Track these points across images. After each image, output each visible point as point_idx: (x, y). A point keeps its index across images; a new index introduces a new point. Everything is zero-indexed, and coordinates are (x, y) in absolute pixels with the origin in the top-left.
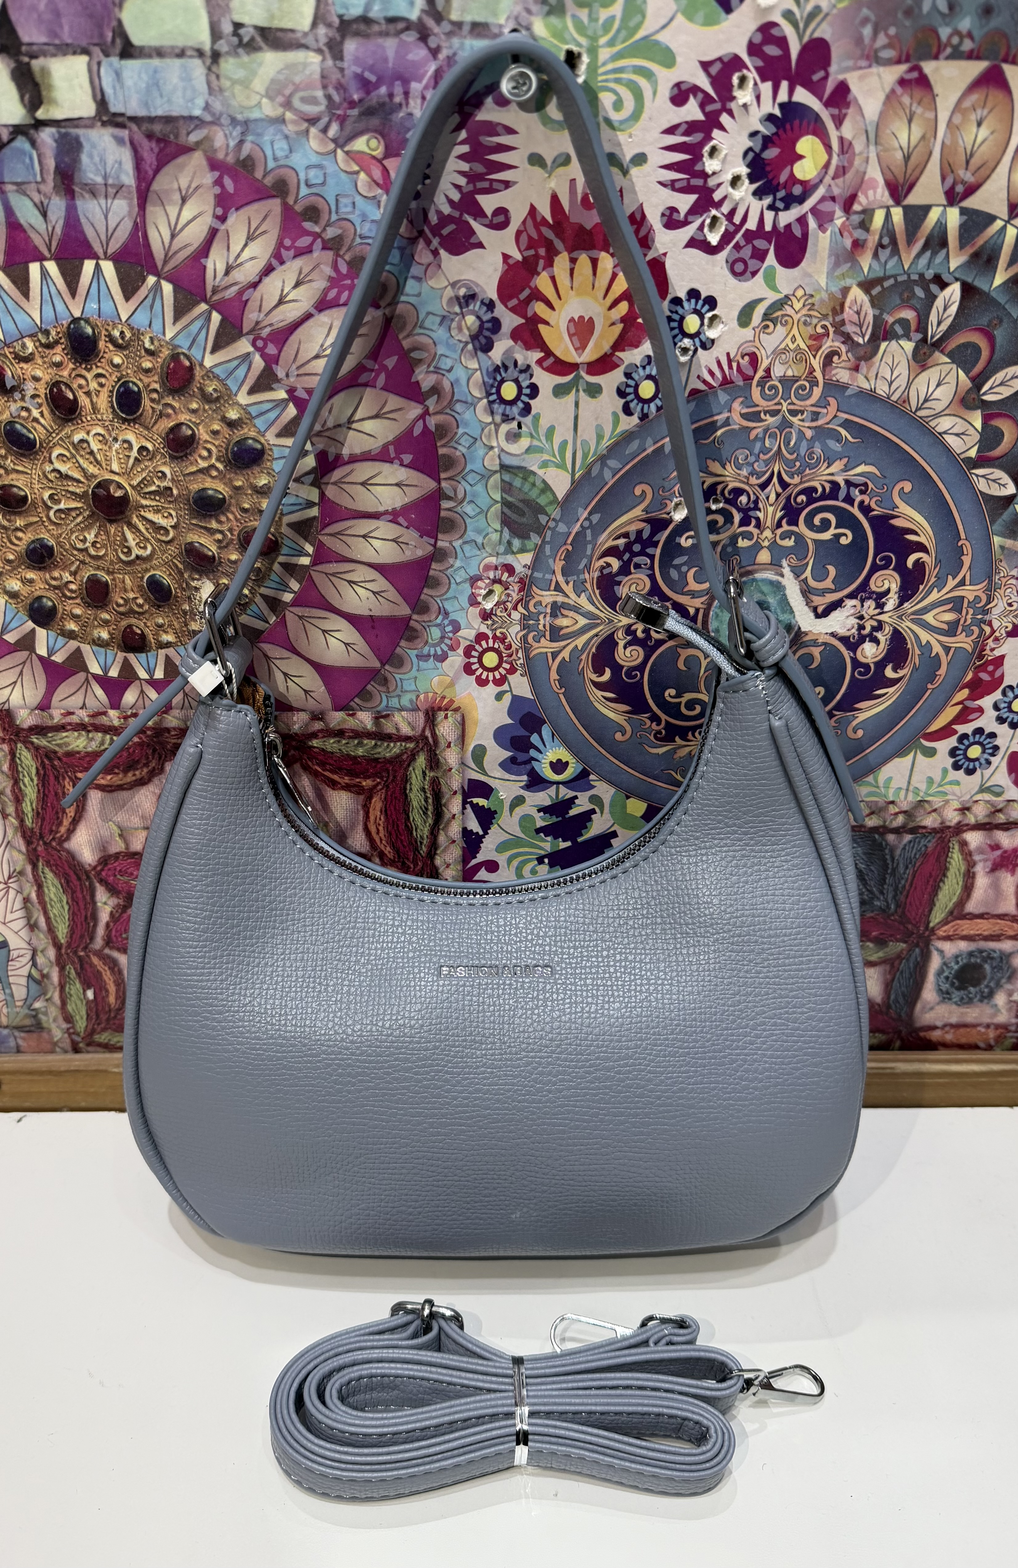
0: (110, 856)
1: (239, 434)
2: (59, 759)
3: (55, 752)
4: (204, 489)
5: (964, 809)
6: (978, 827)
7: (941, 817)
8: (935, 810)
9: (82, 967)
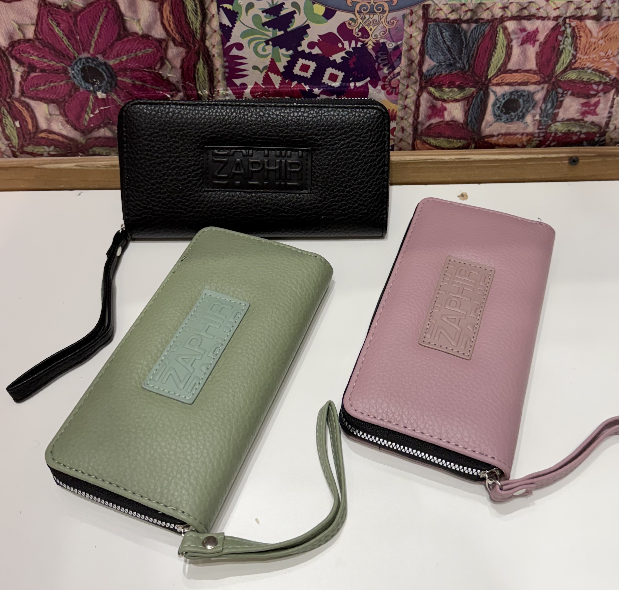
0: (15, 42)
5: (504, 8)
6: (513, 18)
7: (492, 13)
8: (488, 9)
9: (10, 109)
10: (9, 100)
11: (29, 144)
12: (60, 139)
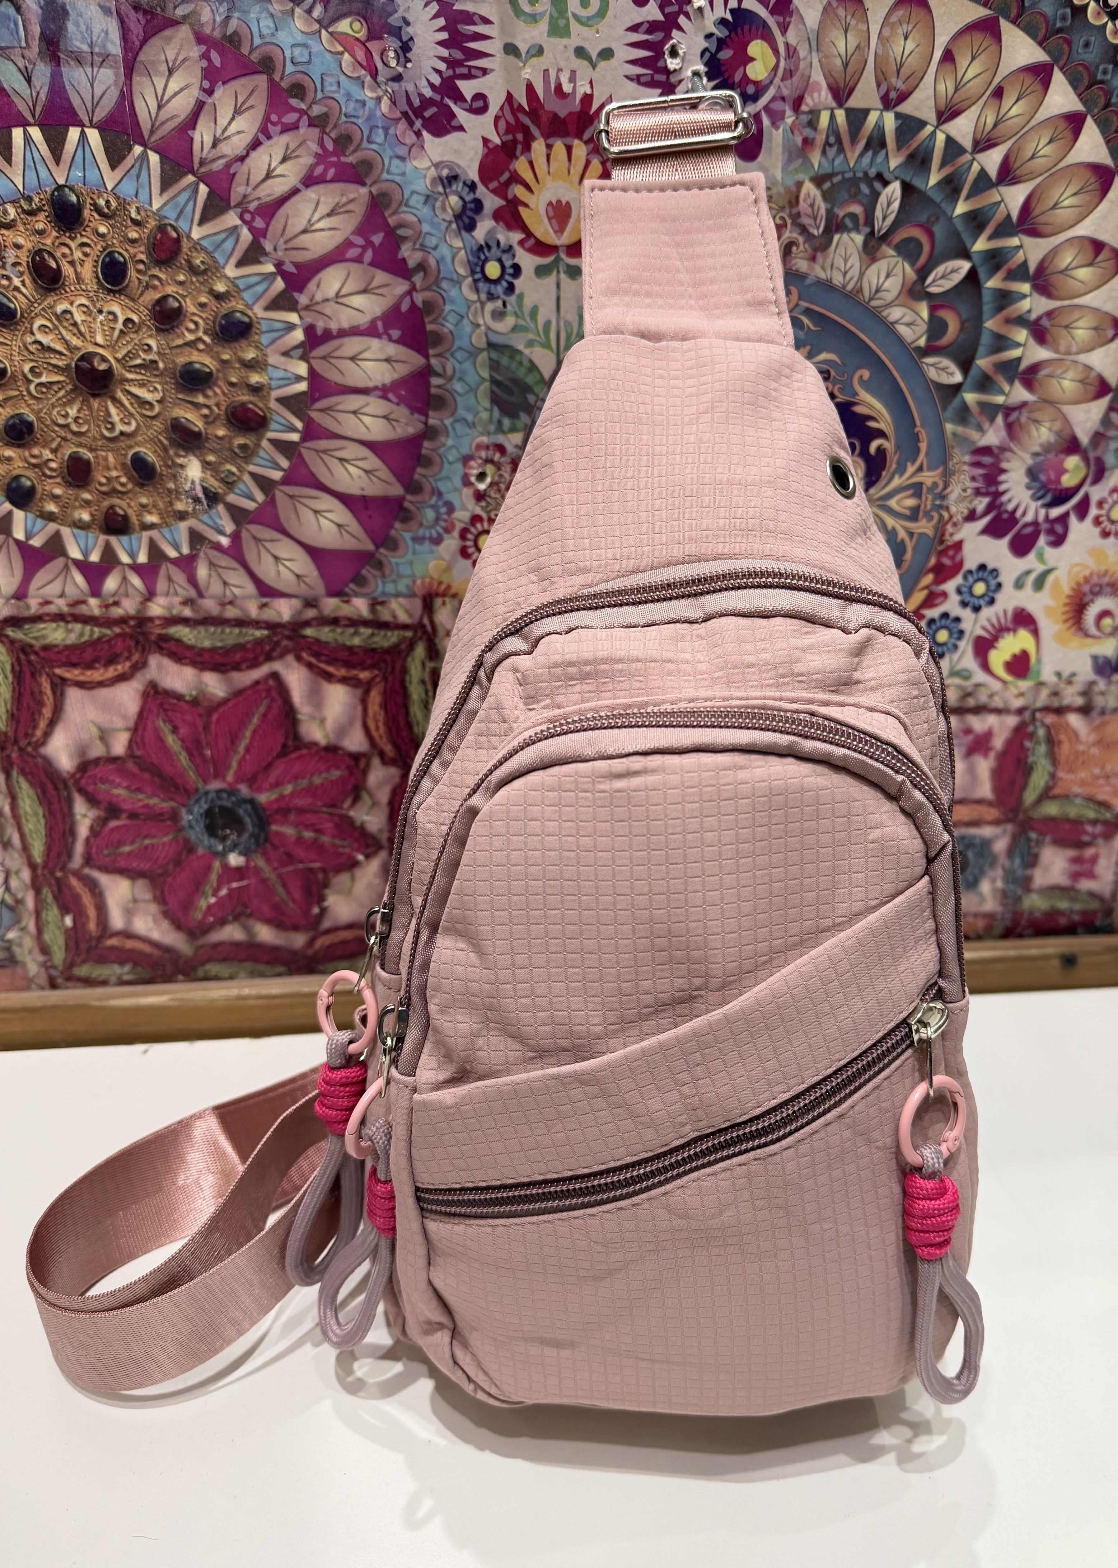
0: (89, 762)
1: (226, 307)
2: (36, 653)
3: (31, 646)
4: (191, 363)
9: (60, 890)
10: (59, 874)
11: (84, 961)
12: (147, 948)
